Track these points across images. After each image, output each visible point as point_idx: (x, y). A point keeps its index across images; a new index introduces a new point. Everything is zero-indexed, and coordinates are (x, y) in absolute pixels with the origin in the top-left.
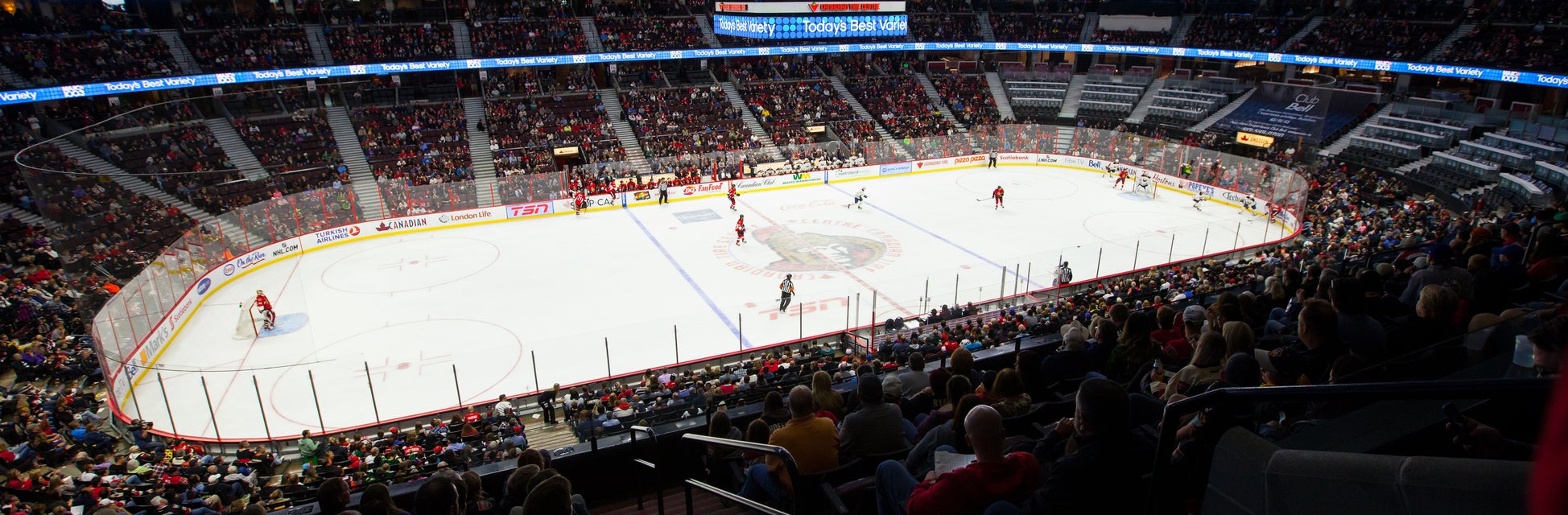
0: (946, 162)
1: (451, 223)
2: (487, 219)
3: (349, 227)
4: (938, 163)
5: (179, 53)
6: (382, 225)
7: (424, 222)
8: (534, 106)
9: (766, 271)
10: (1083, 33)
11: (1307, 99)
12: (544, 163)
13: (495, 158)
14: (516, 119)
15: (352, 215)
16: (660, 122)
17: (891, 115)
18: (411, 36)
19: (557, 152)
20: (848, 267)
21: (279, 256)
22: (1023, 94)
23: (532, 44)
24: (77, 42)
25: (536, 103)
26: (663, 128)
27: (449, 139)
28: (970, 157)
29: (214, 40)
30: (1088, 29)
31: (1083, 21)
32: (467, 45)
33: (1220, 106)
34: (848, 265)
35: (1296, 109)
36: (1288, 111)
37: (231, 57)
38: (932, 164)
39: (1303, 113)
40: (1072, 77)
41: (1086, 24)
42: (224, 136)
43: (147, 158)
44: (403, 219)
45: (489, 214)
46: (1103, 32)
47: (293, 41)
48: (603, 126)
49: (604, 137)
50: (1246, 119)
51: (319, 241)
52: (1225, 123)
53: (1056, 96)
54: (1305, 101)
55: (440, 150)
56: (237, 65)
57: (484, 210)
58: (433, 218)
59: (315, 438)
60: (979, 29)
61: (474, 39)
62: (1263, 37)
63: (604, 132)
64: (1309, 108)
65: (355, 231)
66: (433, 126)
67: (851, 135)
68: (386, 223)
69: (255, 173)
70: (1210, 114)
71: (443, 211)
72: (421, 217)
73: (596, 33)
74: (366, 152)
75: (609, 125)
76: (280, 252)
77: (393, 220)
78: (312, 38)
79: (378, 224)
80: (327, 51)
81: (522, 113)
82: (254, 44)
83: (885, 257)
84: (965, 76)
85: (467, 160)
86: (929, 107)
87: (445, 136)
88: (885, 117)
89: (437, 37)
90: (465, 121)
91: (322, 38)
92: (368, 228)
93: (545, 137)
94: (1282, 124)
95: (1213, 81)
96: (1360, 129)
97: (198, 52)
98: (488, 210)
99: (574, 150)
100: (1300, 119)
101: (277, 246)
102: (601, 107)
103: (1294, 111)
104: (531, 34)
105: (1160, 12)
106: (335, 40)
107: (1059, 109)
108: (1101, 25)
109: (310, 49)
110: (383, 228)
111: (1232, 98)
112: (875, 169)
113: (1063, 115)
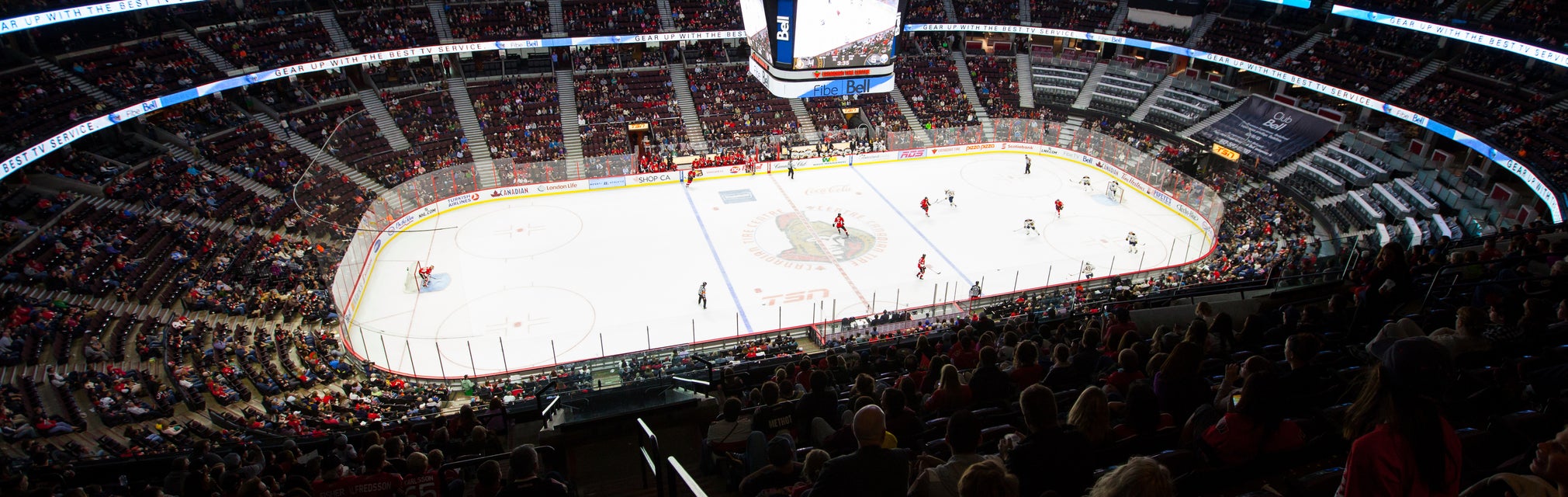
0: (958, 149)
1: (546, 191)
2: (573, 189)
3: (471, 194)
4: (950, 150)
5: (336, 34)
6: (495, 192)
7: (527, 190)
8: (614, 82)
9: (777, 259)
10: (1113, 21)
11: (1283, 117)
12: (621, 139)
13: (581, 133)
14: (599, 94)
15: (474, 185)
16: (718, 100)
17: (921, 98)
18: (515, 13)
19: (631, 127)
20: (839, 260)
21: (423, 217)
22: (1045, 82)
23: (614, 22)
24: (265, 27)
25: (616, 78)
26: (720, 106)
27: (545, 111)
28: (980, 145)
29: (361, 20)
30: (1117, 20)
31: (1116, 9)
32: (560, 22)
33: (1212, 112)
34: (840, 257)
35: (1271, 126)
36: (1265, 127)
37: (375, 37)
38: (945, 150)
39: (1274, 131)
40: (1093, 67)
41: (1118, 12)
42: (373, 107)
43: (321, 130)
44: (510, 188)
45: (575, 186)
46: (1131, 23)
47: (421, 19)
48: (670, 103)
49: (670, 114)
50: (1226, 131)
51: (450, 205)
52: (1209, 132)
53: (1073, 86)
54: (1281, 119)
55: (537, 123)
56: (379, 44)
57: (572, 182)
58: (533, 188)
59: (472, 379)
60: (1017, 11)
61: (566, 17)
62: (1266, 49)
63: (670, 110)
64: (1283, 126)
65: (475, 197)
66: (533, 99)
67: (880, 119)
68: (498, 191)
69: (398, 142)
70: (1201, 119)
71: (541, 182)
72: (524, 187)
73: (669, 11)
74: (481, 123)
75: (675, 103)
76: (424, 215)
77: (503, 189)
78: (435, 15)
79: (492, 191)
80: (447, 27)
81: (605, 89)
82: (391, 24)
83: (871, 252)
84: (997, 58)
85: (558, 134)
86: (957, 91)
87: (541, 109)
88: (915, 99)
89: (535, 16)
90: (557, 95)
91: (443, 15)
92: (485, 195)
93: (622, 112)
94: (1253, 140)
95: (1213, 87)
96: (1308, 157)
97: (350, 34)
98: (575, 182)
99: (646, 126)
100: (1271, 137)
101: (422, 211)
102: (669, 84)
103: (1268, 128)
104: (615, 12)
105: (1183, 11)
106: (454, 19)
107: (1074, 99)
108: (1129, 16)
109: (434, 27)
110: (496, 194)
111: (1224, 105)
112: (894, 155)
113: (1075, 106)
